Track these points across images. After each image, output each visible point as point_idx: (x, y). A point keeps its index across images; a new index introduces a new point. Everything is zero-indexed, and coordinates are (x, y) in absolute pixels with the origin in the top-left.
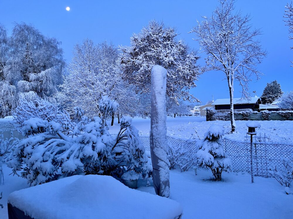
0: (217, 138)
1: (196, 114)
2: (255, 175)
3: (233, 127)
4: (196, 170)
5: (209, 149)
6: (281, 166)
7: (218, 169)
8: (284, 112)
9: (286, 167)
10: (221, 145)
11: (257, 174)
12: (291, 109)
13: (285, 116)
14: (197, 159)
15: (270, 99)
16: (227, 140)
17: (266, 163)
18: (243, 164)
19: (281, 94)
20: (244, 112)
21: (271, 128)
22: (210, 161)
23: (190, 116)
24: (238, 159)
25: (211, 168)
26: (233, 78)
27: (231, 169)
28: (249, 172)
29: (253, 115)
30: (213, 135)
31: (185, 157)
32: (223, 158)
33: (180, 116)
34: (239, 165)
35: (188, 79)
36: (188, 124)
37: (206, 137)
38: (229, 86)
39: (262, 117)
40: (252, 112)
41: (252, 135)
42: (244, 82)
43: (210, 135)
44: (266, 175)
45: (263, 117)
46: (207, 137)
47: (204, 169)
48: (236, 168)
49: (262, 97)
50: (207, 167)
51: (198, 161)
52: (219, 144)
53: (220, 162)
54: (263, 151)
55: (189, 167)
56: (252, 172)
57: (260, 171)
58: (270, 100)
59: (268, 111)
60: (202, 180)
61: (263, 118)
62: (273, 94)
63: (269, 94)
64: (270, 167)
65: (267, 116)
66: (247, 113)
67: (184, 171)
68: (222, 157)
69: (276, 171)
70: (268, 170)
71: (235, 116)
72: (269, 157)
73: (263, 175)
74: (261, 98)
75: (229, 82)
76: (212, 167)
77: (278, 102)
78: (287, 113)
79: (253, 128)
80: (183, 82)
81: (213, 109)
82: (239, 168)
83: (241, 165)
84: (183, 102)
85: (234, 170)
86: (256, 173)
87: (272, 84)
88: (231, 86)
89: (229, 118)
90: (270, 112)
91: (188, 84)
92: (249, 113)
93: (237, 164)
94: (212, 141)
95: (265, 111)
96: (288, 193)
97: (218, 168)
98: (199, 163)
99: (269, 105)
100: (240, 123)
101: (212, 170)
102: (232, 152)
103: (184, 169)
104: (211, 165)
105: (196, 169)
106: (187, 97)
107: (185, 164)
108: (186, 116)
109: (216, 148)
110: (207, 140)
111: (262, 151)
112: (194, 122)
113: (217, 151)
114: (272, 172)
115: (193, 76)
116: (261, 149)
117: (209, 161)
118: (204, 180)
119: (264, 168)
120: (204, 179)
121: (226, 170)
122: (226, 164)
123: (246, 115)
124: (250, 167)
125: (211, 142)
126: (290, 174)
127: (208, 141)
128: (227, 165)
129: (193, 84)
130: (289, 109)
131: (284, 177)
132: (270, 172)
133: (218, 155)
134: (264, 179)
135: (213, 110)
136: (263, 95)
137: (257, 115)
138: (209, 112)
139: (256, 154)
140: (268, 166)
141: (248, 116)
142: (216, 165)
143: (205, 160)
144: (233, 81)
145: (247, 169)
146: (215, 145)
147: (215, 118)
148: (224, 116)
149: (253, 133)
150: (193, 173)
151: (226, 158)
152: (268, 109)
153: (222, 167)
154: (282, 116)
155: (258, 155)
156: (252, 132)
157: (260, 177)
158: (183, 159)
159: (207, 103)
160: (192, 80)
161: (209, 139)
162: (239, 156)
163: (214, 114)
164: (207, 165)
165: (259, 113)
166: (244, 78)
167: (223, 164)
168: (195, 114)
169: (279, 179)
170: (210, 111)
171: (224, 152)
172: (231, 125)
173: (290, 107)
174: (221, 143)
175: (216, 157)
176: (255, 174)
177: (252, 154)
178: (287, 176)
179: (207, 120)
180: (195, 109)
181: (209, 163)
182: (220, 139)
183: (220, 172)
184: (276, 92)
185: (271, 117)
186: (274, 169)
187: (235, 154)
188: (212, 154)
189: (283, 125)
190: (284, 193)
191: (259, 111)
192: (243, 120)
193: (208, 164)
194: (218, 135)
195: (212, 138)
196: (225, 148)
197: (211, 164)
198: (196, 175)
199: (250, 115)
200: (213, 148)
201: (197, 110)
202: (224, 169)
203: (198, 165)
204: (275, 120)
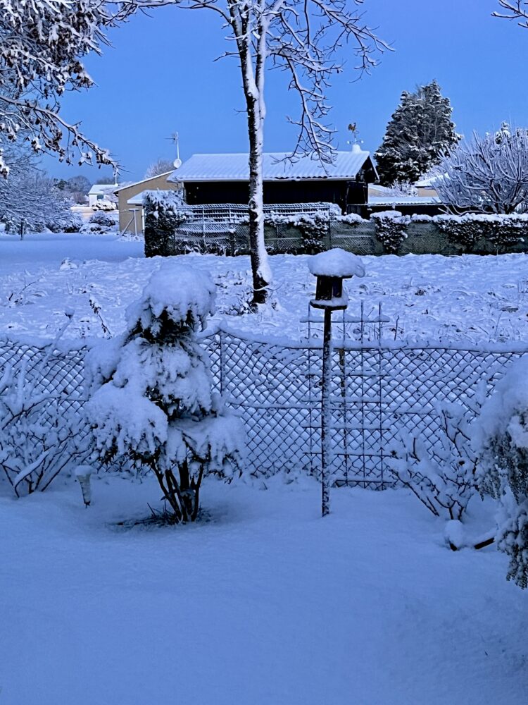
0: (186, 329)
1: (100, 223)
2: (337, 484)
3: (259, 282)
4: (86, 480)
5: (144, 378)
6: (433, 438)
7: (184, 470)
8: (458, 219)
9: (454, 442)
10: (199, 357)
11: (344, 478)
12: (484, 206)
13: (460, 239)
14: (92, 428)
15: (411, 162)
16: (228, 339)
17: (380, 429)
18: (289, 441)
19: (451, 141)
20: (306, 217)
21: (408, 287)
22: (149, 437)
23: (69, 230)
24: (273, 422)
25: (153, 467)
26: (264, 52)
27: (241, 463)
28: (312, 470)
29: (342, 233)
30: (165, 314)
31: (32, 427)
32: (208, 420)
33: (20, 232)
34: (274, 446)
35: (50, 40)
36: (58, 269)
37: (133, 324)
38: (246, 88)
39: (375, 241)
40: (340, 218)
41: (328, 310)
42: (311, 75)
43: (153, 316)
44: (379, 479)
45: (379, 239)
46: (139, 323)
47: (125, 474)
48: (263, 458)
49: (380, 154)
50: (139, 463)
51: (94, 438)
52: (191, 355)
53: (195, 436)
54: (371, 377)
55: (55, 470)
56: (325, 471)
57: (355, 464)
58: (410, 168)
59: (400, 214)
60: (113, 524)
61: (379, 246)
62: (422, 141)
63: (409, 140)
64: (394, 445)
65: (396, 238)
66: (318, 220)
67: (31, 491)
68: (203, 414)
69: (416, 458)
70: (385, 459)
71: (270, 234)
72: (394, 404)
73: (368, 479)
74: (377, 158)
75: (244, 72)
76: (161, 462)
77: (441, 177)
78: (466, 224)
79: (336, 278)
80: (27, 54)
81: (176, 199)
82: (273, 460)
83: (284, 447)
84: (35, 160)
85: (252, 469)
86: (339, 475)
87: (422, 98)
88: (252, 90)
89: (242, 243)
90: (407, 220)
91: (53, 67)
92: (328, 223)
93: (268, 439)
94: (161, 344)
95: (390, 214)
96: (457, 544)
97: (185, 463)
98: (100, 446)
99: (404, 188)
100: (290, 265)
101: (160, 477)
102: (247, 392)
103: (31, 483)
104: (153, 452)
105: (88, 476)
106: (51, 136)
107: (33, 457)
108: (49, 232)
109: (179, 375)
110: (139, 340)
111: (364, 381)
112: (88, 263)
113: (183, 389)
114: (400, 465)
115: (78, 30)
116: (365, 373)
117: (144, 436)
118: (121, 524)
119: (371, 452)
120: (122, 520)
121: (219, 469)
122: (221, 444)
123: (316, 229)
124: (317, 449)
125: (156, 347)
126: (465, 466)
127: (143, 344)
128: (225, 447)
129: (78, 70)
130: (477, 209)
131: (445, 479)
132: (392, 462)
133: (189, 405)
134: (370, 494)
135: (176, 205)
136: (385, 146)
137: (357, 230)
138: (156, 214)
139: (343, 394)
140: (388, 442)
141: (323, 235)
142: (177, 450)
143: (127, 431)
144: (262, 65)
145: (306, 460)
146: (175, 359)
147: (184, 243)
148: (225, 234)
149: (335, 302)
150: (74, 496)
151: (221, 415)
152: (399, 208)
153: (203, 457)
154: (451, 234)
155: (352, 397)
156: (329, 299)
157: (357, 490)
158: (23, 437)
159: (151, 170)
160: (69, 49)
161: (147, 334)
162: (276, 405)
163: (180, 223)
164: (136, 456)
165: (366, 220)
166: (311, 59)
167: (206, 447)
168: (94, 226)
169: (427, 492)
170: (161, 209)
171: (215, 390)
172: (250, 273)
173: (480, 200)
174: (201, 353)
175: (177, 414)
176: (335, 477)
177: (326, 394)
178: (454, 478)
179: (150, 253)
180: (92, 198)
181: (144, 444)
182: (198, 333)
183: (196, 481)
184: (432, 133)
185: (410, 241)
186: (406, 450)
187: (262, 398)
188: (159, 404)
189: (453, 274)
190: (443, 546)
191: (365, 213)
192: (300, 252)
193: (142, 450)
194: (190, 312)
195: (162, 329)
196: (219, 374)
197: (152, 450)
198: (88, 504)
199: (329, 230)
200: (166, 373)
201: (102, 203)
202: (213, 466)
203: (94, 456)
204: (425, 253)
